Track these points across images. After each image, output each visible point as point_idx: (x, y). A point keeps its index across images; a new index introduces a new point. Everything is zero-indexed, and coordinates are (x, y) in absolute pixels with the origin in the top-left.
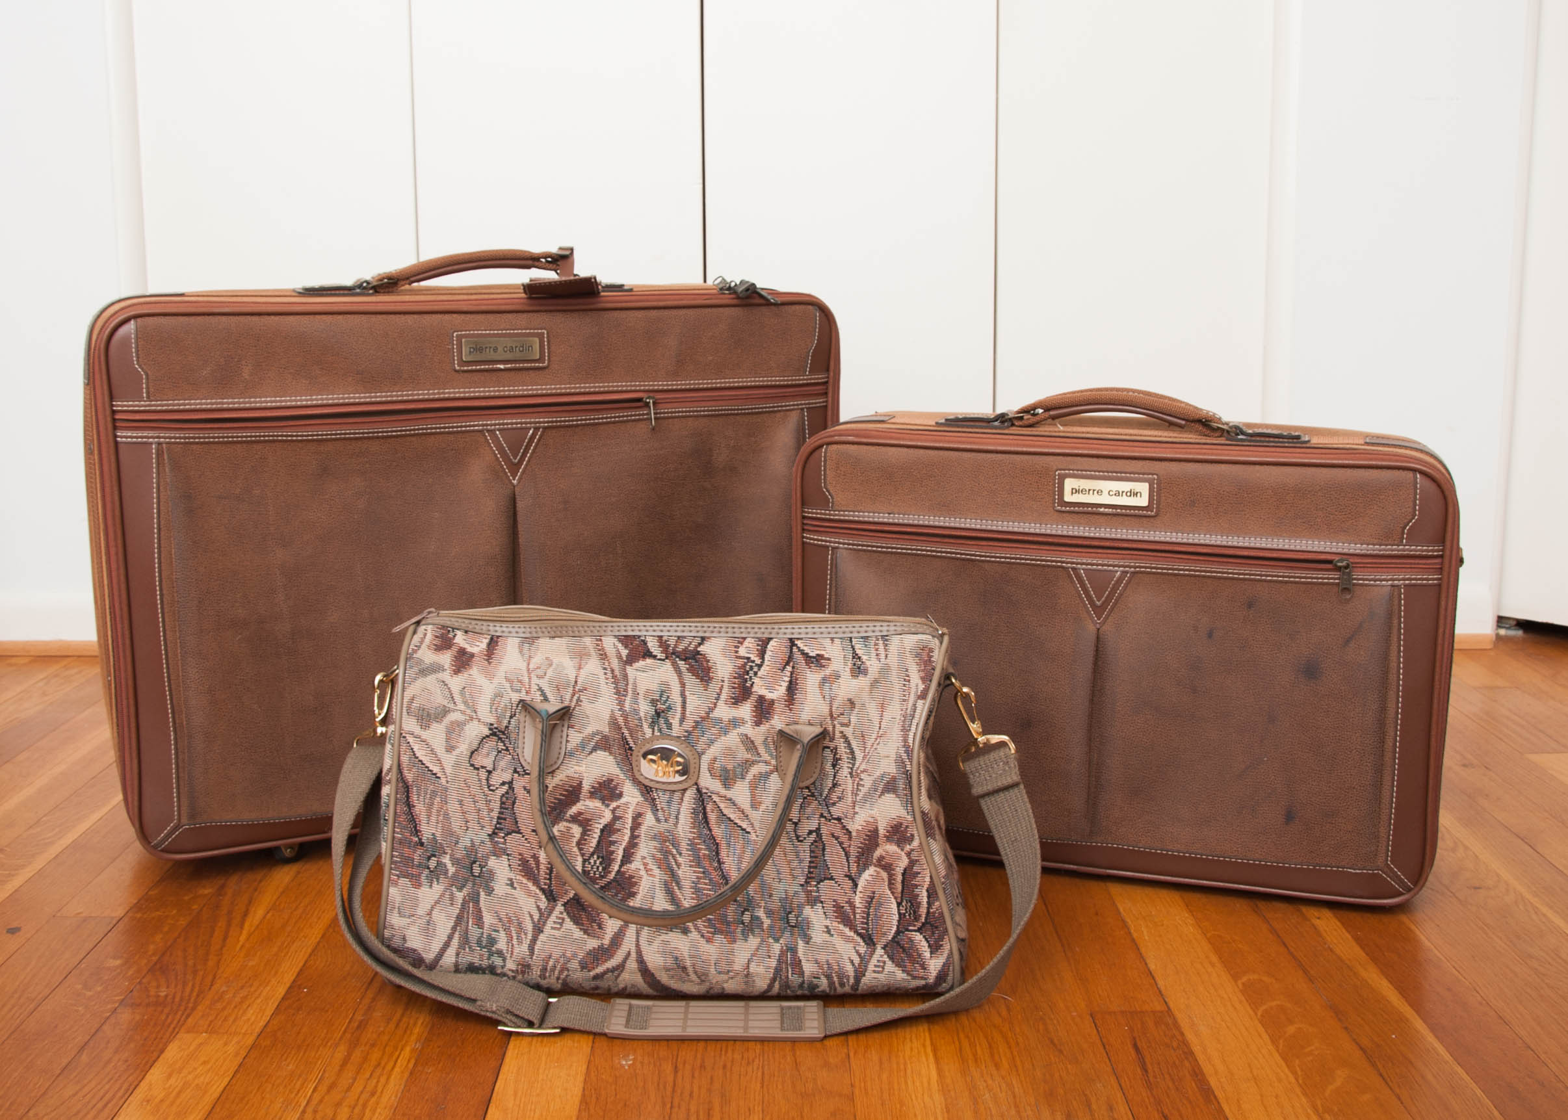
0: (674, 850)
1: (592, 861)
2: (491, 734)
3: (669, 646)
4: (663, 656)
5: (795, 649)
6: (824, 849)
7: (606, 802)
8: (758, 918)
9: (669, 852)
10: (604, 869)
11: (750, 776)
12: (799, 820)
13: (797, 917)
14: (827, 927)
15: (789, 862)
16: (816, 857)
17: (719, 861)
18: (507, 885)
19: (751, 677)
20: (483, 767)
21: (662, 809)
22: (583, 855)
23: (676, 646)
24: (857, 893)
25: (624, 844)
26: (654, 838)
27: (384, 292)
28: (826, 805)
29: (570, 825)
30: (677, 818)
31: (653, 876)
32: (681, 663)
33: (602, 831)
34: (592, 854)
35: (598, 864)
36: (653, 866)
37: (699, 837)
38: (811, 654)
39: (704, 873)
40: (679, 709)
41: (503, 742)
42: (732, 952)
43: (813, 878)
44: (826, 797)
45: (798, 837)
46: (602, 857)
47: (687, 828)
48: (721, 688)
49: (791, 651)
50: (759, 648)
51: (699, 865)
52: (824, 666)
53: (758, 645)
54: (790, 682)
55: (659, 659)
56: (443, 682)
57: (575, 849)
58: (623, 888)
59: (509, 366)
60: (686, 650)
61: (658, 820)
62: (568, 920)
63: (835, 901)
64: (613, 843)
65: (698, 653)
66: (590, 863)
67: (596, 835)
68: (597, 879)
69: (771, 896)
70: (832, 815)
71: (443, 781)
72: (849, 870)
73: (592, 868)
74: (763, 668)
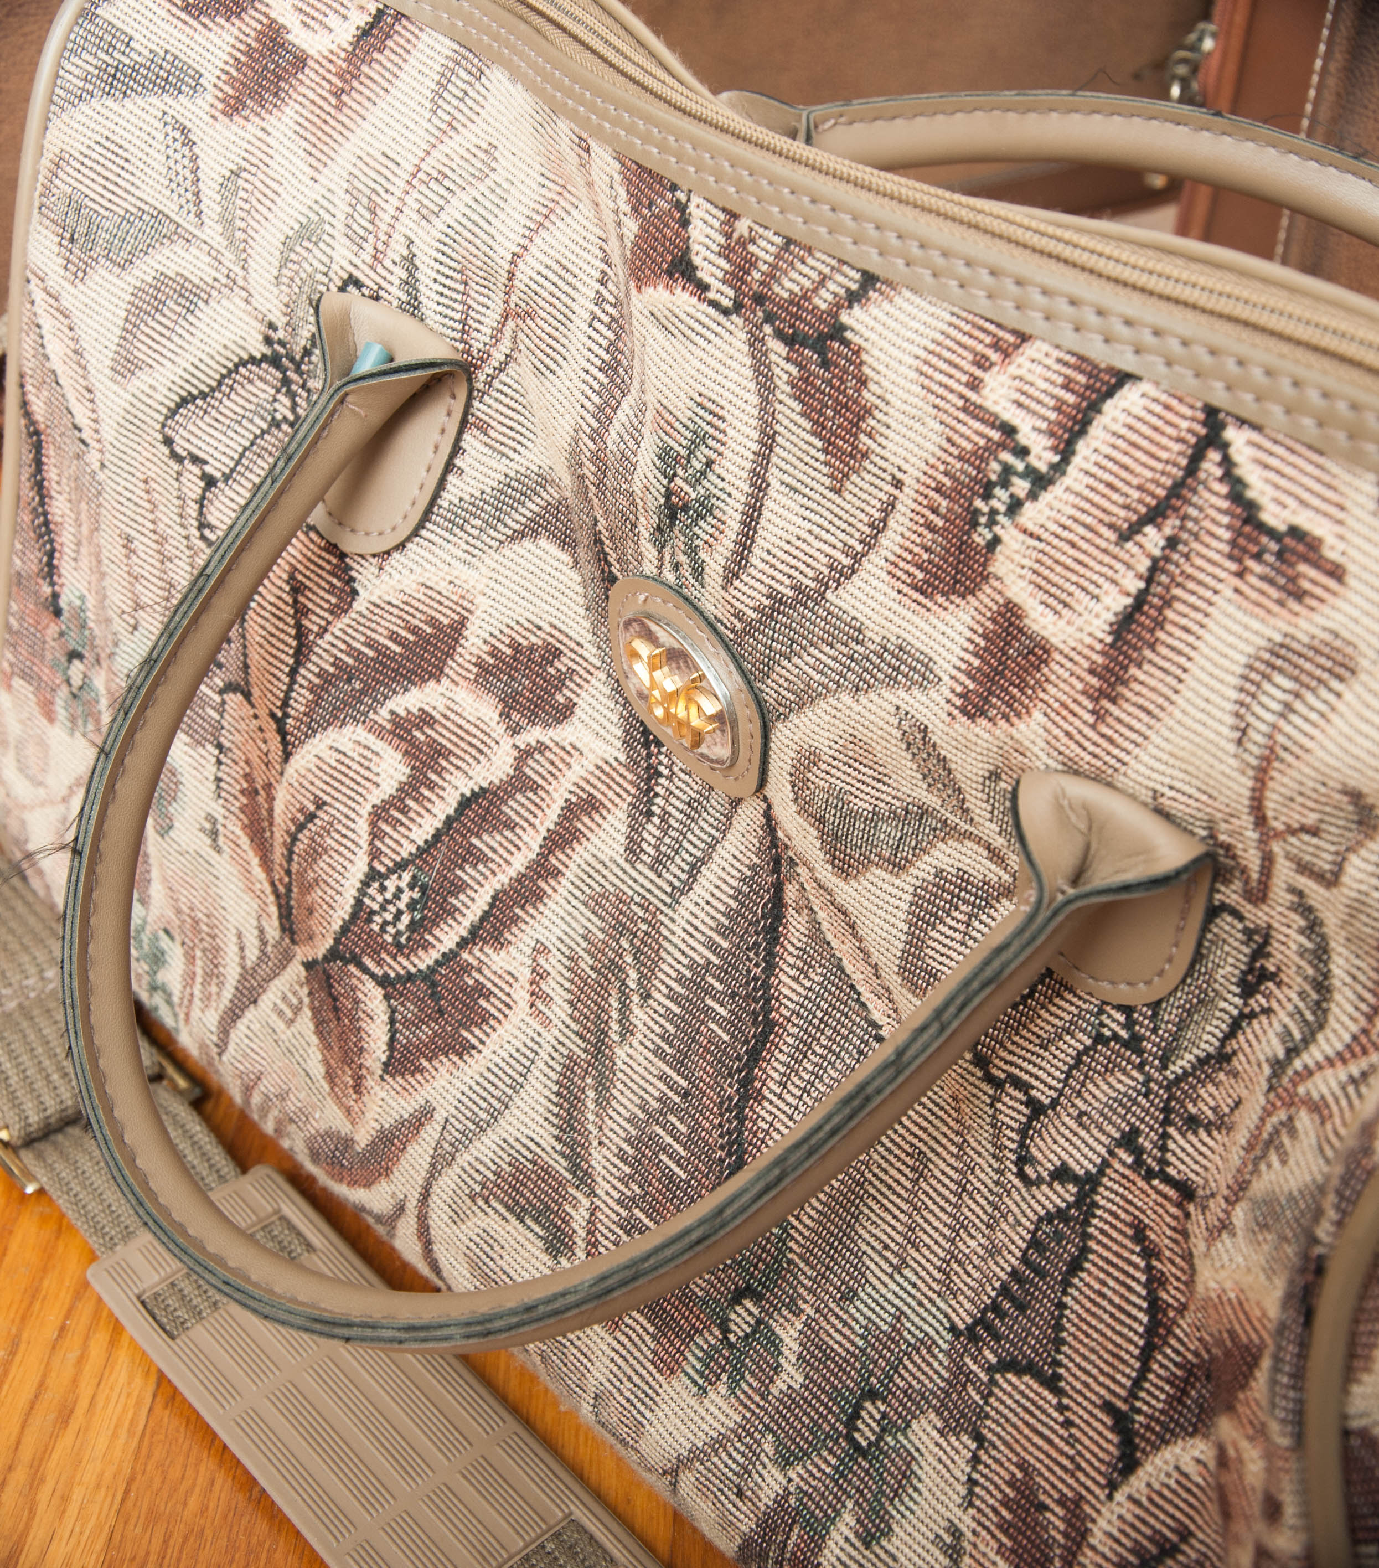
0: (633, 975)
1: (391, 884)
2: (264, 358)
3: (752, 262)
4: (724, 295)
5: (1211, 465)
6: (1075, 1266)
7: (515, 716)
8: (774, 1344)
9: (616, 968)
10: (412, 926)
11: (923, 868)
12: (1054, 1103)
13: (886, 1426)
14: (956, 1533)
15: (960, 1226)
16: (1038, 1271)
17: (746, 1083)
18: (203, 830)
19: (993, 512)
20: (195, 460)
21: (664, 818)
22: (375, 854)
23: (771, 276)
24: (1119, 1496)
25: (502, 879)
26: (596, 903)
28: (1167, 1110)
29: (378, 745)
30: (694, 870)
31: (546, 1023)
32: (777, 348)
33: (465, 803)
34: (401, 866)
35: (402, 905)
36: (556, 988)
37: (723, 973)
38: (1273, 516)
39: (686, 1095)
40: (734, 525)
41: (292, 395)
42: (650, 1399)
43: (997, 1337)
44: (1179, 1079)
45: (1023, 1159)
46: (424, 889)
47: (705, 922)
48: (889, 507)
49: (1192, 469)
50: (1071, 398)
51: (679, 1064)
52: (1300, 595)
53: (1067, 386)
54: (1140, 600)
55: (714, 304)
56: (184, 130)
57: (363, 827)
58: (441, 1012)
60: (800, 301)
61: (633, 849)
62: (307, 1012)
63: (1023, 1466)
64: (478, 858)
65: (838, 331)
66: (383, 889)
67: (445, 807)
68: (383, 946)
69: (848, 1296)
70: (1163, 1162)
71: (93, 458)
72: (1133, 1395)
73: (383, 908)
74: (1046, 497)
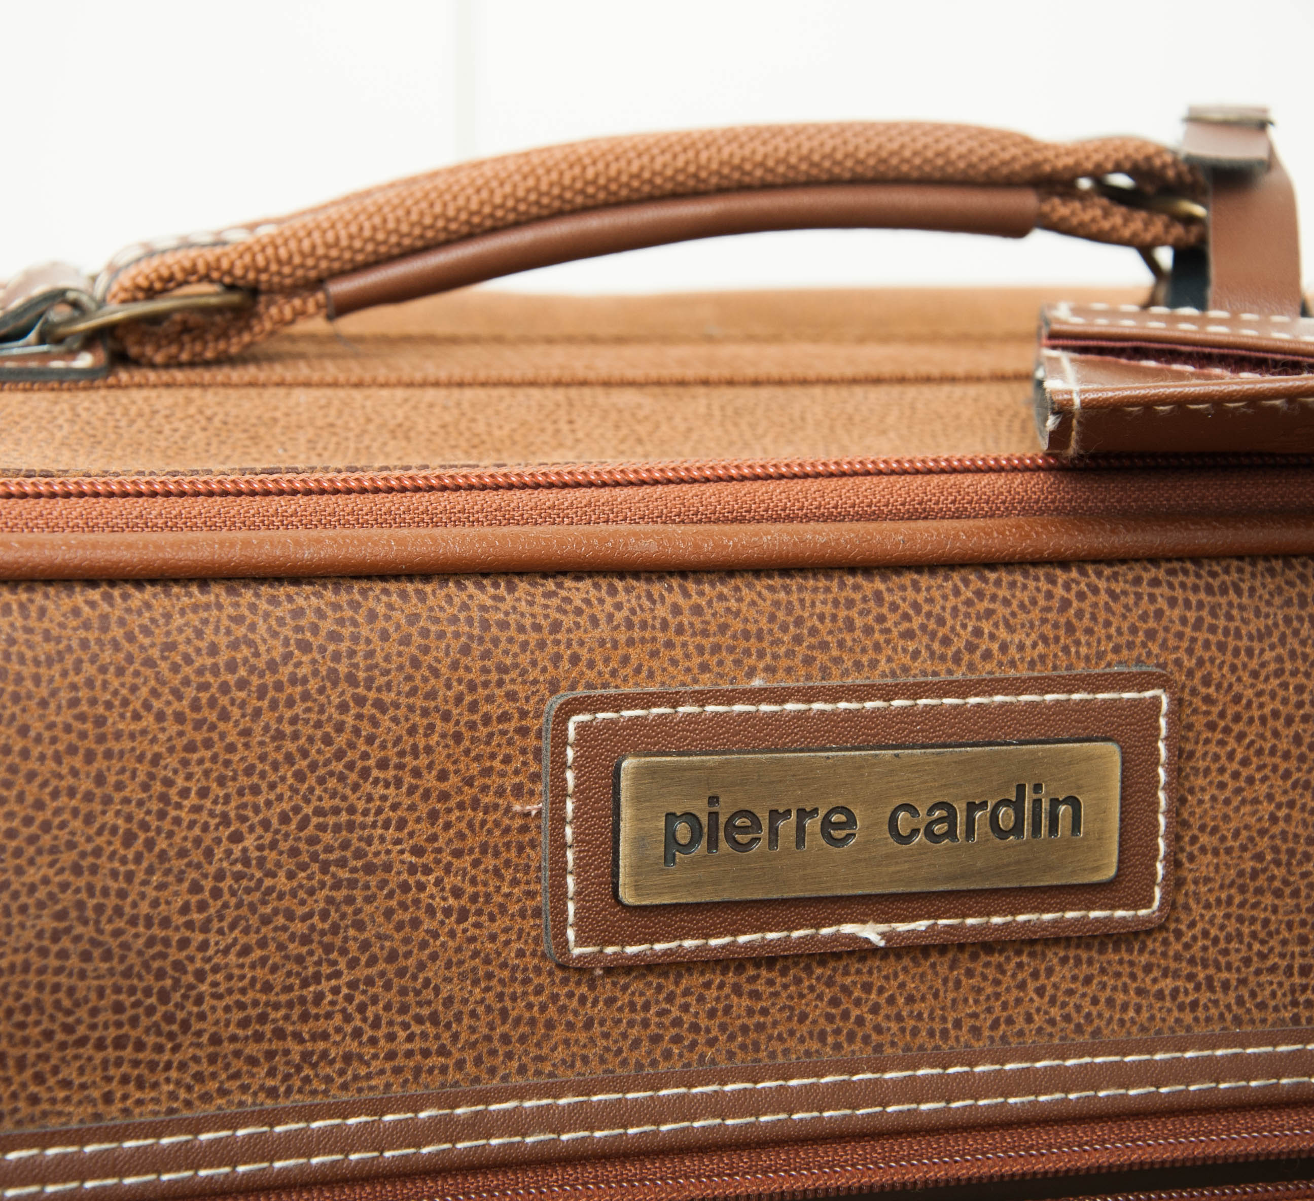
27: (173, 363)
59: (921, 925)
